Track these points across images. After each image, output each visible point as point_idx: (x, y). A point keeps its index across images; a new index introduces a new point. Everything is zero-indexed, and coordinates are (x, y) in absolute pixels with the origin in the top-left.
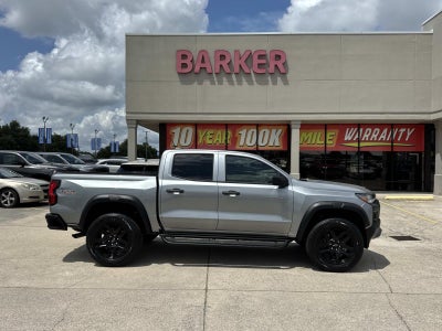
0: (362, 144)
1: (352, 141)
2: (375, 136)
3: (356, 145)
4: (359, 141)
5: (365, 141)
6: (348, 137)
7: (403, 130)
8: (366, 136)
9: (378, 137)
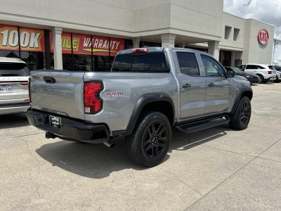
0: (94, 50)
1: (88, 47)
2: (100, 45)
3: (90, 50)
4: (92, 47)
5: (95, 48)
6: (85, 45)
7: (114, 42)
8: (96, 44)
9: (102, 46)
